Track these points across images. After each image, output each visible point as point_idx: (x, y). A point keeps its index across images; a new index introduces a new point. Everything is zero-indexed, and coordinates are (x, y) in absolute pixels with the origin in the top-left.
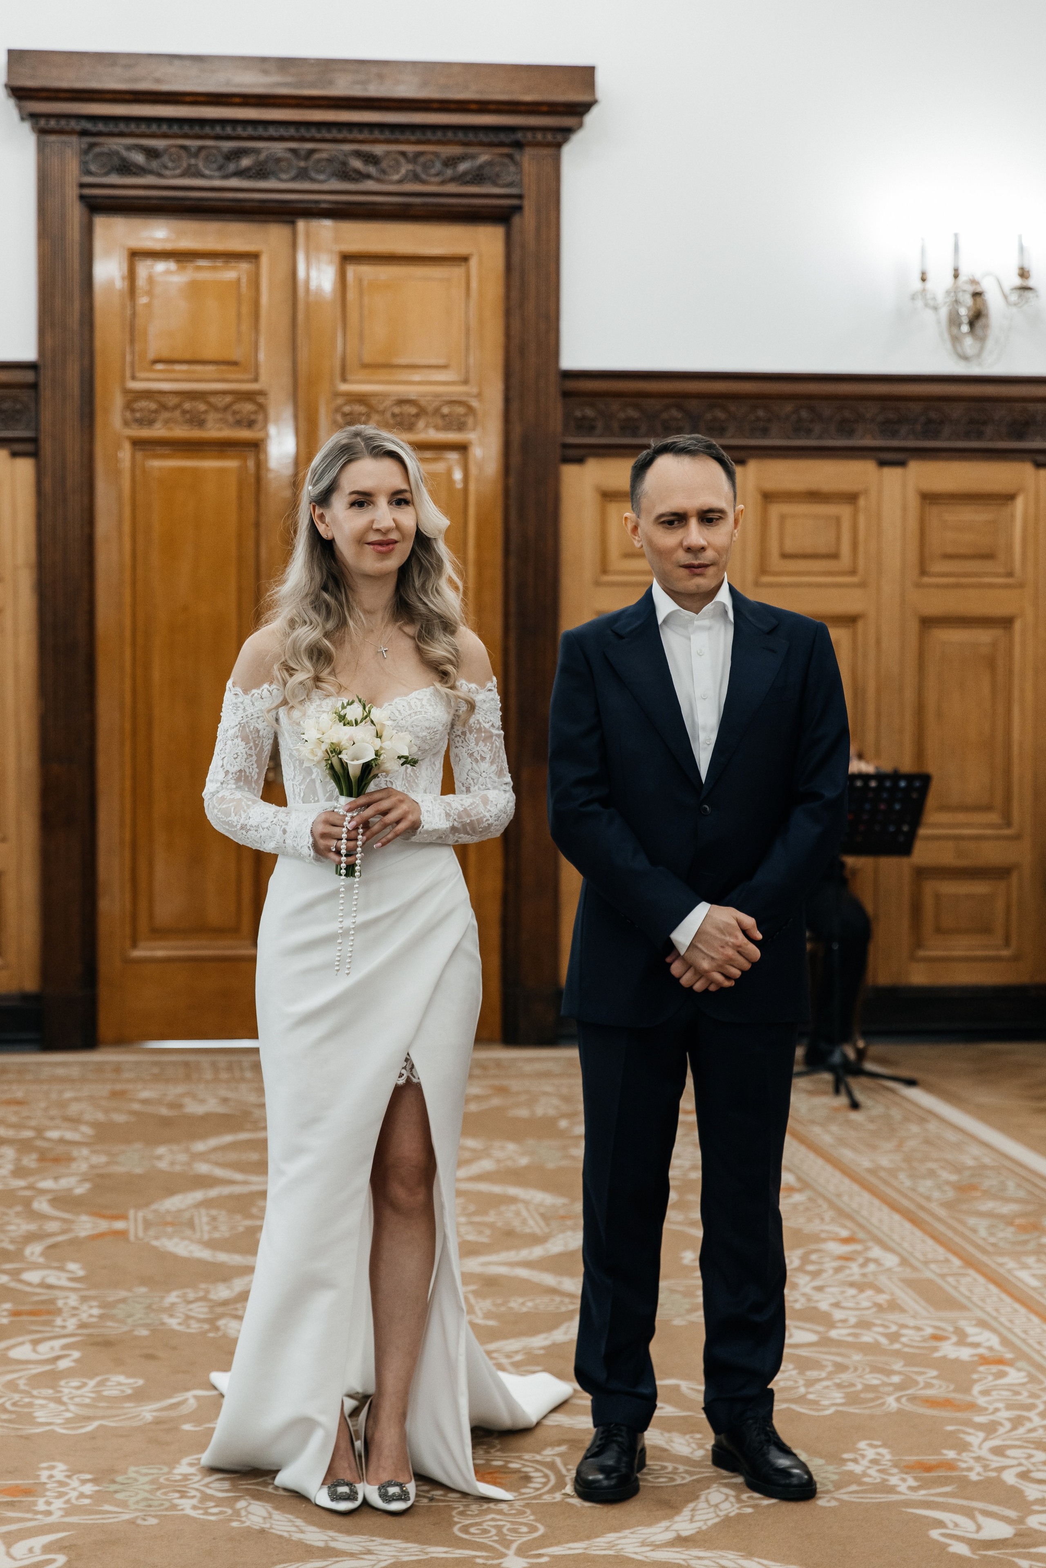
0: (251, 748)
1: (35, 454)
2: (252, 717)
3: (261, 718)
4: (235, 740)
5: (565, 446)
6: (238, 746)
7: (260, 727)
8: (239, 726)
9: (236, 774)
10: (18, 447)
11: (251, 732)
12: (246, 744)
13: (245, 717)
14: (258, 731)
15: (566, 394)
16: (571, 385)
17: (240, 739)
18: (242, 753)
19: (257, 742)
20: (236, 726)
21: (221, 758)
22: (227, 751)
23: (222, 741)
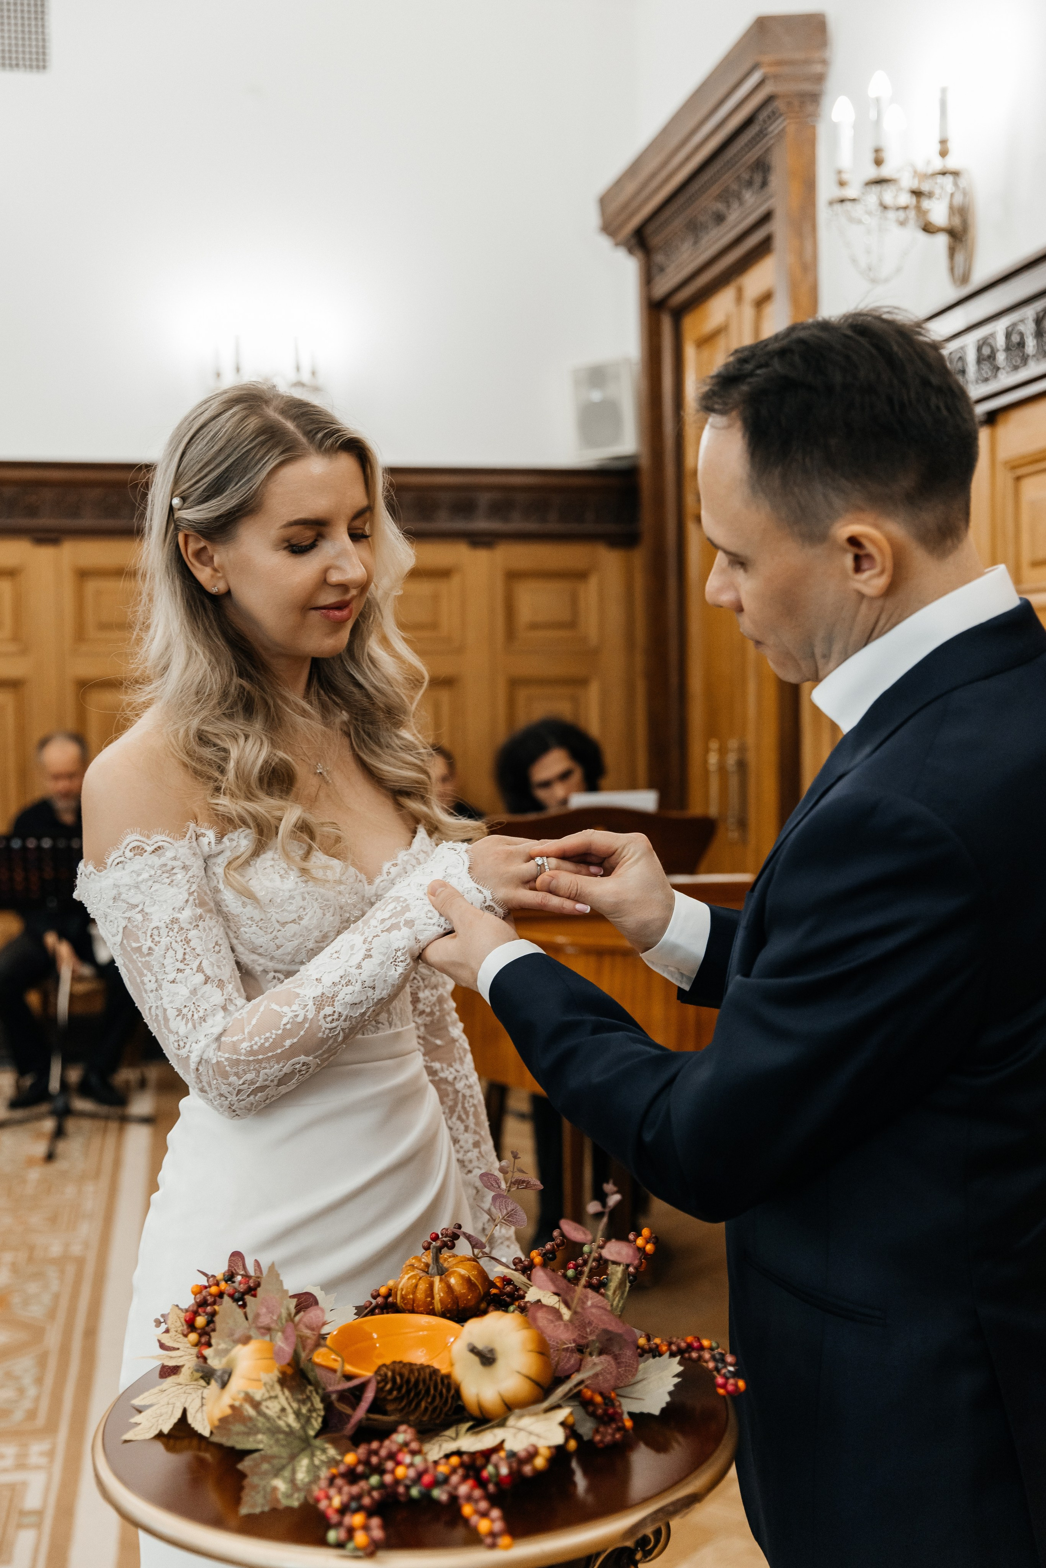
6: (210, 929)
20: (187, 901)
21: (195, 969)
22: (198, 951)
23: (174, 943)
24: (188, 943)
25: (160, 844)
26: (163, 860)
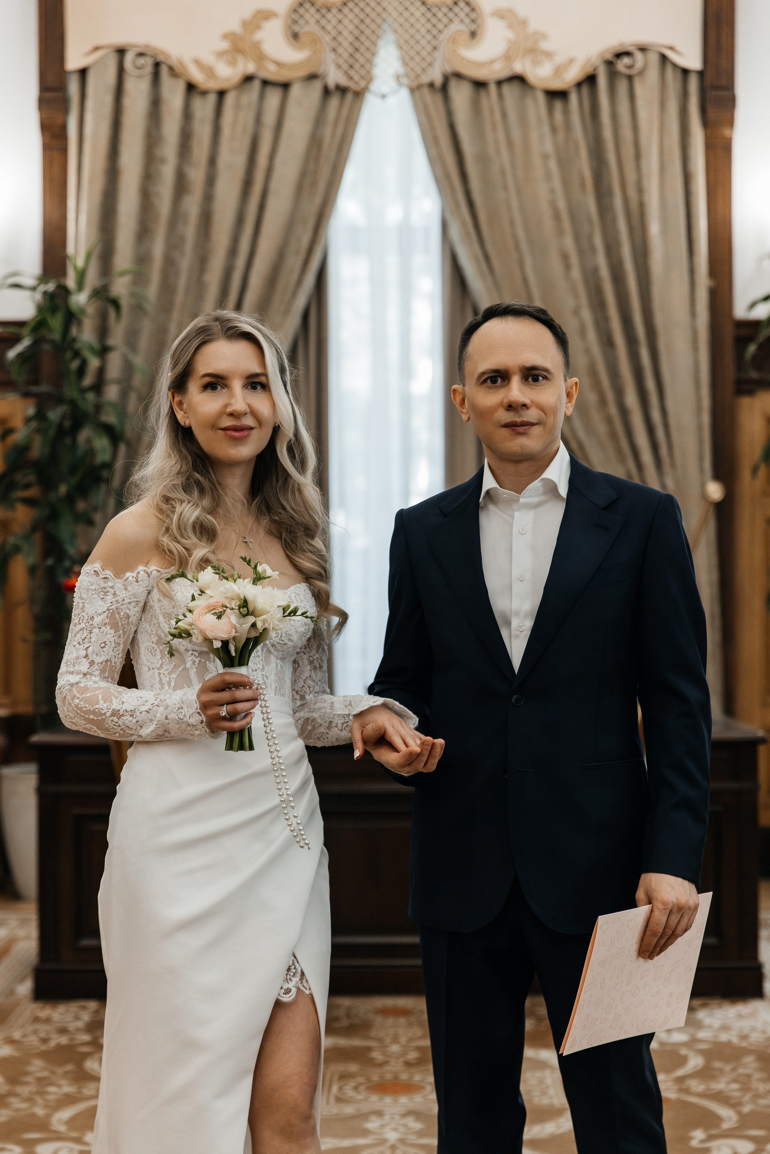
0: (119, 637)
2: (123, 603)
3: (133, 604)
4: (103, 628)
6: (107, 634)
7: (131, 613)
8: (107, 612)
9: (101, 663)
11: (121, 618)
12: (115, 632)
13: (115, 603)
14: (128, 617)
17: (108, 628)
18: (110, 642)
19: (126, 629)
20: (104, 612)
21: (85, 648)
22: (92, 640)
23: (85, 629)
24: (90, 633)
25: (108, 576)
26: (105, 585)
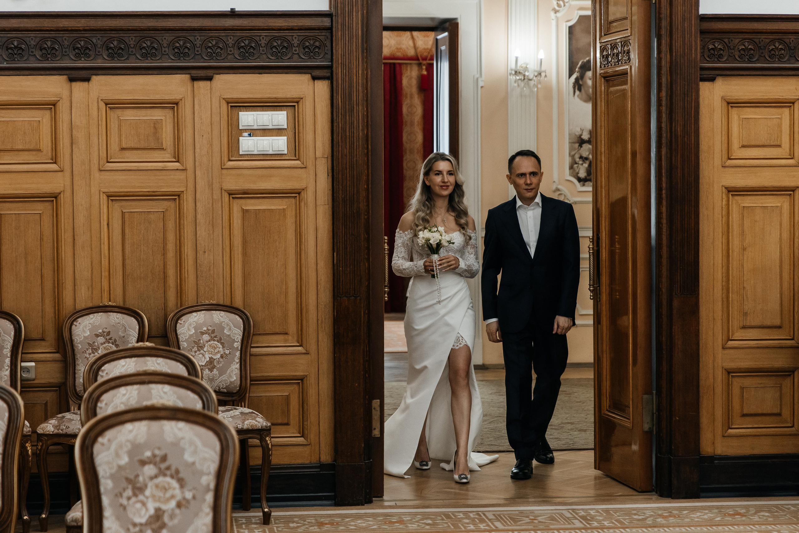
0: (406, 250)
1: (330, 78)
5: (702, 69)
8: (402, 243)
10: (317, 73)
13: (403, 240)
15: (703, 32)
16: (707, 25)
17: (402, 247)
18: (403, 251)
